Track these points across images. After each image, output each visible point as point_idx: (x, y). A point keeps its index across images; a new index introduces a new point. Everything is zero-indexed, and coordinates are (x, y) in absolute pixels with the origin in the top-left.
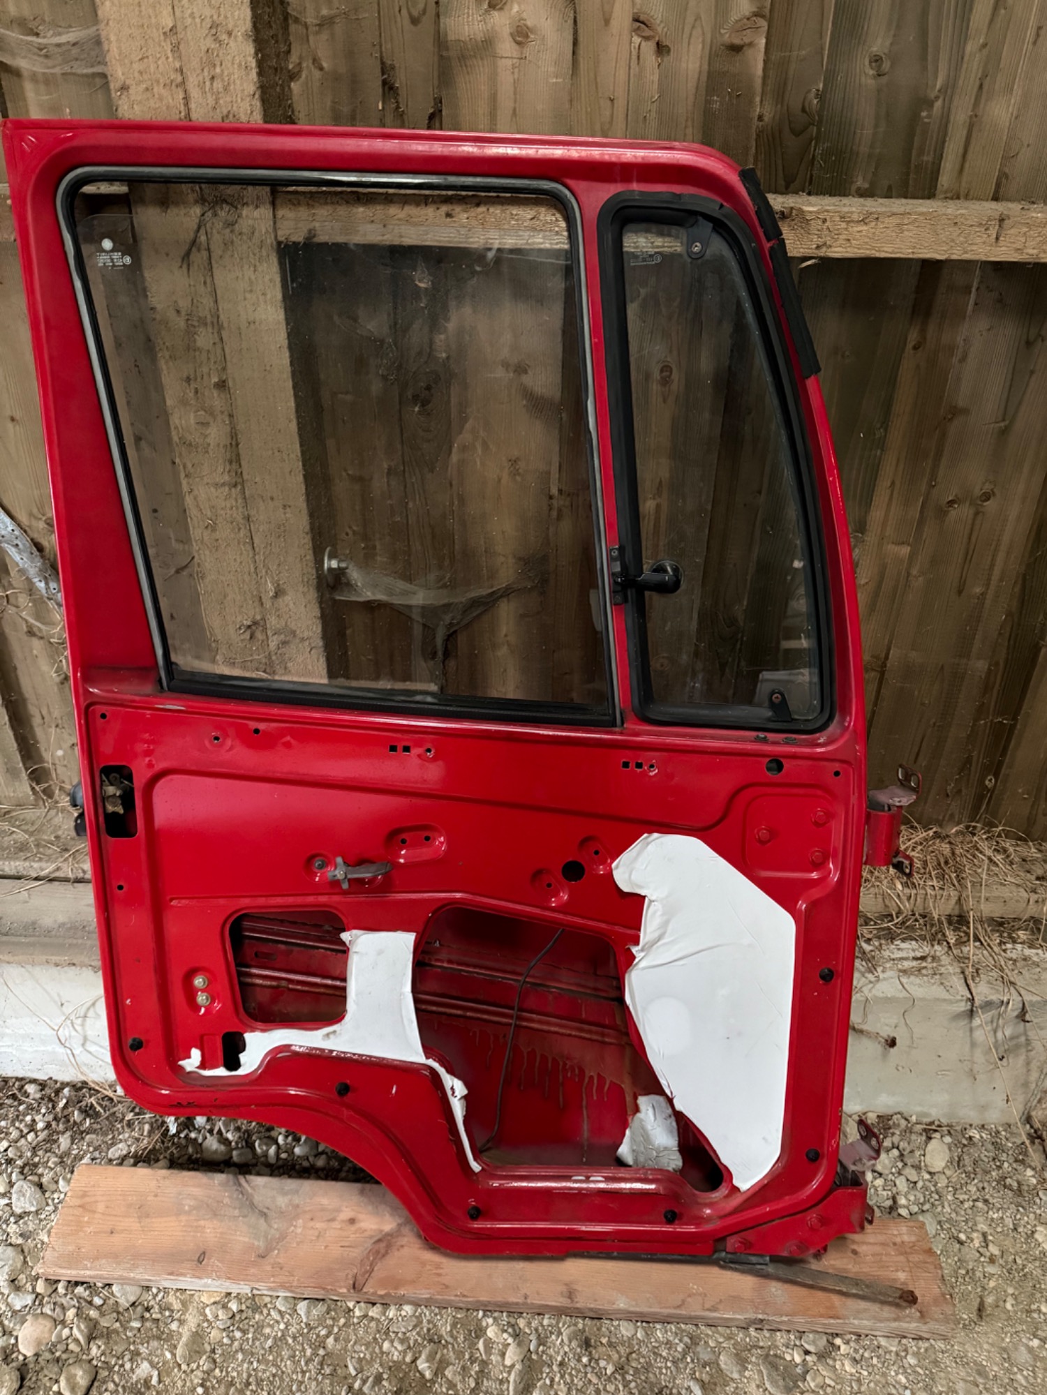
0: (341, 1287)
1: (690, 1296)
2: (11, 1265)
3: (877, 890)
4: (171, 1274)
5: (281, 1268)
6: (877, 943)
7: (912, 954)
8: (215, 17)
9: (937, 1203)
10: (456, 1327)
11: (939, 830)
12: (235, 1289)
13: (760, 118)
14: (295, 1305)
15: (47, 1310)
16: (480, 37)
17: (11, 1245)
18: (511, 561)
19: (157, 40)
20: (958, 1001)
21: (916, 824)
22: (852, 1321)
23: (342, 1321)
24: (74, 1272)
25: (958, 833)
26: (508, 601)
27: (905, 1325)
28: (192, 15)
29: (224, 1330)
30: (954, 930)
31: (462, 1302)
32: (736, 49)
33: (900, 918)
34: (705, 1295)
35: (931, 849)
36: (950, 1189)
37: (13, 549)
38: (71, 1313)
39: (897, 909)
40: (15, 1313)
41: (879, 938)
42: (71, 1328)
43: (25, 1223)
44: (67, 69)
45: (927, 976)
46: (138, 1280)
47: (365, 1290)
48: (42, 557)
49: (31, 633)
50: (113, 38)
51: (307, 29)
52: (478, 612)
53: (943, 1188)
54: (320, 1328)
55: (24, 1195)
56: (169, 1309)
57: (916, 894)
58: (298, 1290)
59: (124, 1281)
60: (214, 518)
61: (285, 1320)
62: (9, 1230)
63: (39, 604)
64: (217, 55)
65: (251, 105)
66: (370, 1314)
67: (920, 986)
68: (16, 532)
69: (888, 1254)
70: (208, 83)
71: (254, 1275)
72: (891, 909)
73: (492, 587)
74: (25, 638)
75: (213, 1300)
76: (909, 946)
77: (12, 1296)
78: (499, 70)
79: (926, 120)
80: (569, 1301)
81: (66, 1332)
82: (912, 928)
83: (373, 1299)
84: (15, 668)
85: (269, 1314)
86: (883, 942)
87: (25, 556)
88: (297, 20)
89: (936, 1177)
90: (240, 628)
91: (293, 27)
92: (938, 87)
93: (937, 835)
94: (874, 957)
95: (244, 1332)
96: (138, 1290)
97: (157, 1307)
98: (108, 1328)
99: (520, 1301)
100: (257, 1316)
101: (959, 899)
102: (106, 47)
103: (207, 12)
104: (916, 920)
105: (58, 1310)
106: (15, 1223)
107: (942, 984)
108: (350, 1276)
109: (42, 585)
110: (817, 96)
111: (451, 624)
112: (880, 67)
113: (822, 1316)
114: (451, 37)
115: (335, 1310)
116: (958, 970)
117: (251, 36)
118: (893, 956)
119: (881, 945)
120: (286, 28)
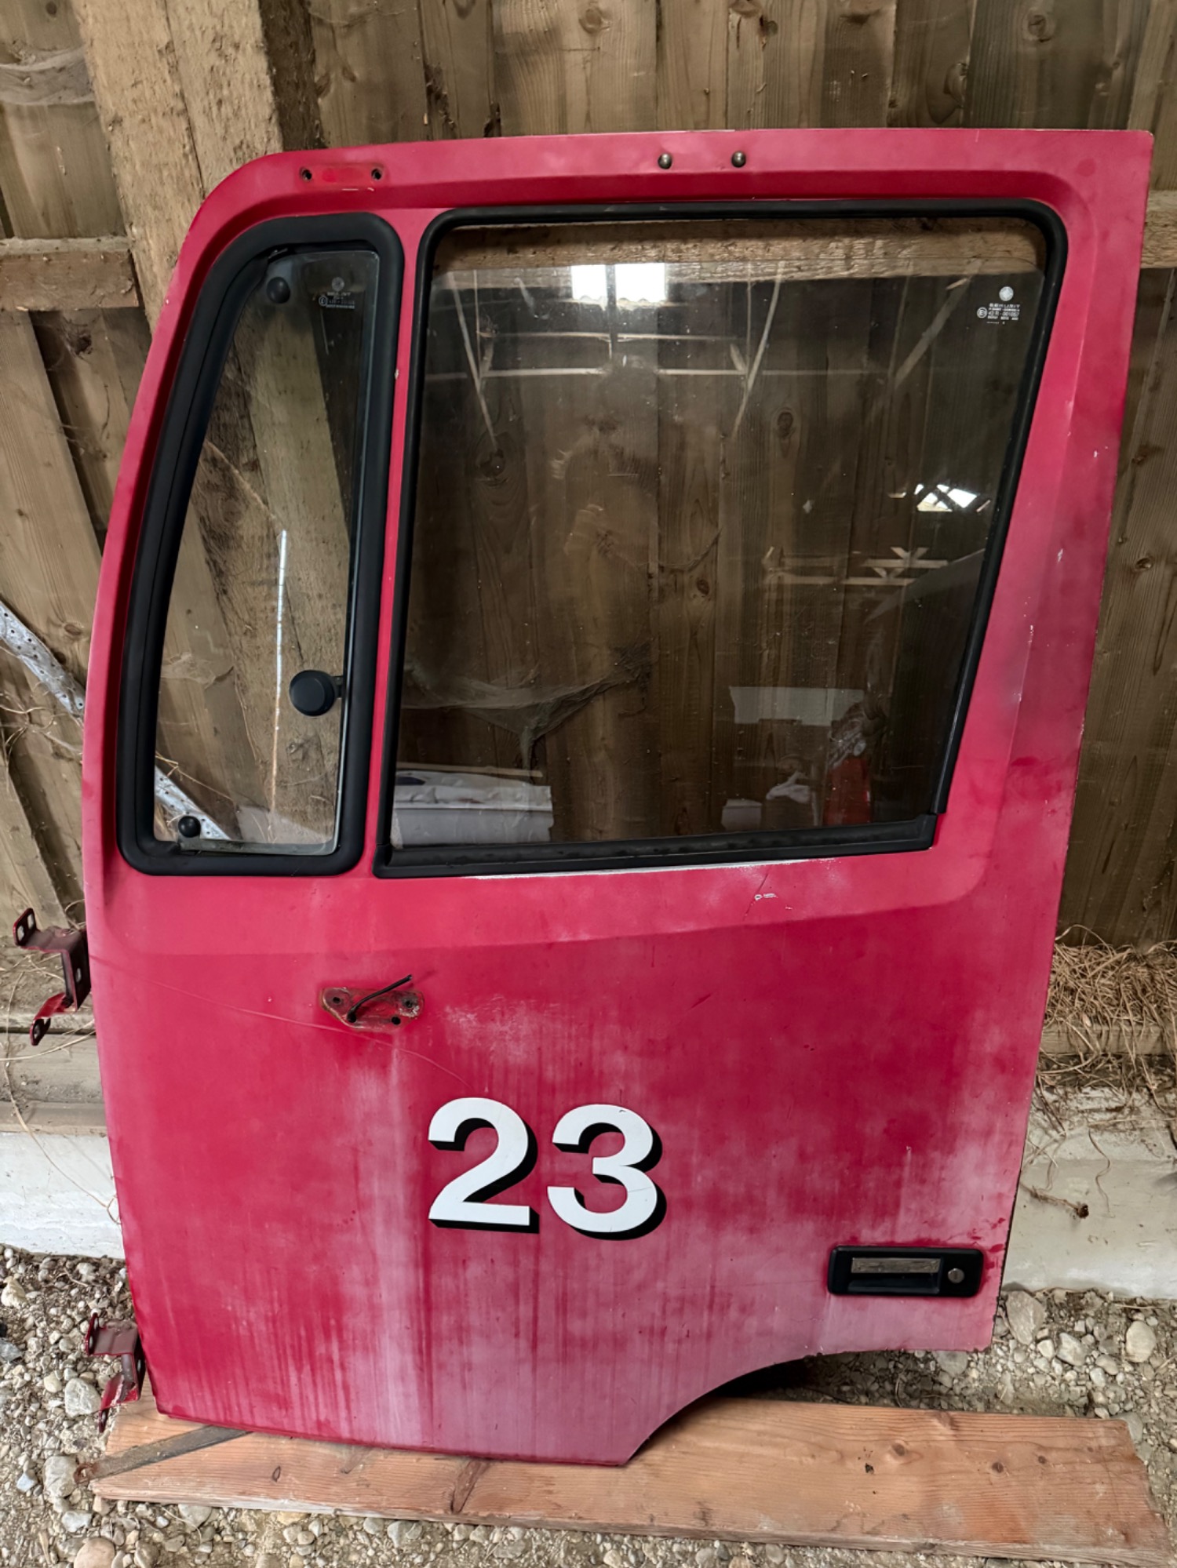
0: (437, 1508)
1: (846, 1516)
2: (65, 1479)
3: (1060, 1028)
4: (243, 1493)
5: (368, 1486)
6: (1061, 1092)
7: (1104, 1105)
8: (218, 28)
9: (1142, 1401)
10: (571, 1553)
11: (1134, 951)
12: (315, 1510)
13: (892, 104)
14: (385, 1527)
15: (105, 1532)
16: (542, 26)
17: (64, 1454)
18: (606, 652)
19: (150, 60)
20: (1162, 1163)
21: (1105, 944)
22: (1042, 1546)
23: (440, 1546)
24: (133, 1492)
25: (1157, 953)
26: (604, 699)
27: (1106, 1551)
28: (191, 27)
29: (305, 1557)
30: (1156, 1074)
31: (578, 1524)
32: (859, 20)
33: (1089, 1060)
34: (864, 1516)
35: (1125, 974)
36: (1158, 1383)
37: (32, 662)
38: (132, 1536)
39: (1085, 1049)
40: (69, 1535)
41: (1064, 1085)
42: (133, 1555)
43: (80, 1429)
44: (54, 100)
45: (1123, 1131)
46: (206, 1501)
47: (464, 1511)
48: (65, 669)
49: (58, 754)
50: (99, 61)
51: (333, 32)
52: (569, 713)
53: (1149, 1382)
54: (414, 1555)
55: (78, 1396)
56: (242, 1531)
57: (1108, 1032)
58: (388, 1512)
59: (191, 1502)
60: (253, 622)
61: (374, 1545)
62: (61, 1437)
63: (65, 721)
64: (224, 74)
65: (268, 132)
66: (472, 1538)
67: (1116, 1144)
68: (33, 642)
69: (1083, 1462)
70: (215, 109)
71: (337, 1494)
72: (1078, 1049)
73: (584, 684)
74: (52, 760)
75: (291, 1521)
76: (1101, 1095)
77: (66, 1515)
78: (567, 67)
79: (1104, 94)
80: (703, 1523)
81: (127, 1559)
82: (1104, 1071)
83: (474, 1520)
84: (44, 794)
85: (355, 1539)
86: (1069, 1089)
87: (45, 669)
88: (320, 22)
89: (1139, 1369)
90: (291, 747)
91: (317, 32)
92: (1117, 51)
93: (1132, 958)
94: (1058, 1109)
95: (328, 1559)
96: (208, 1511)
97: (228, 1528)
98: (174, 1553)
99: (646, 1523)
100: (342, 1541)
101: (1161, 1036)
102: (91, 73)
103: (209, 22)
104: (1109, 1062)
105: (117, 1532)
106: (69, 1428)
107: (1143, 1141)
108: (447, 1495)
109: (66, 701)
110: (963, 73)
111: (536, 730)
112: (1042, 30)
113: (1005, 1540)
114: (507, 29)
115: (430, 1533)
116: (1163, 1124)
117: (261, 48)
118: (1081, 1108)
119: (1066, 1093)
120: (308, 33)
